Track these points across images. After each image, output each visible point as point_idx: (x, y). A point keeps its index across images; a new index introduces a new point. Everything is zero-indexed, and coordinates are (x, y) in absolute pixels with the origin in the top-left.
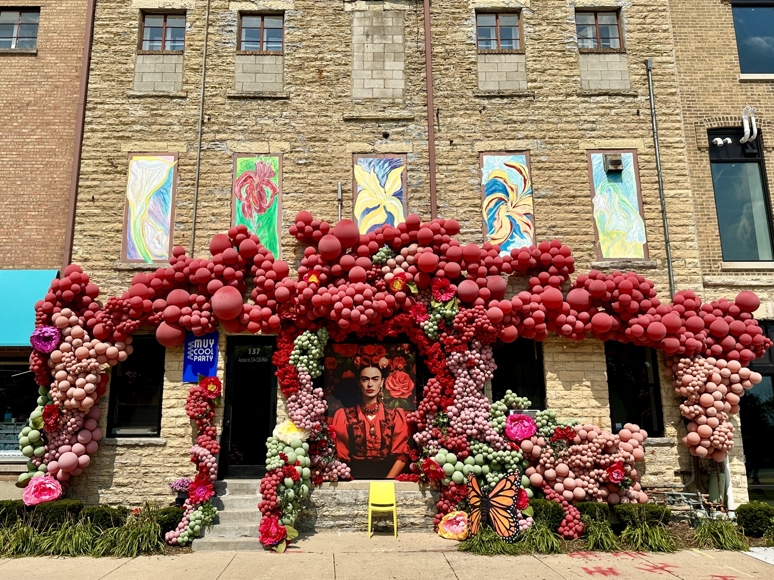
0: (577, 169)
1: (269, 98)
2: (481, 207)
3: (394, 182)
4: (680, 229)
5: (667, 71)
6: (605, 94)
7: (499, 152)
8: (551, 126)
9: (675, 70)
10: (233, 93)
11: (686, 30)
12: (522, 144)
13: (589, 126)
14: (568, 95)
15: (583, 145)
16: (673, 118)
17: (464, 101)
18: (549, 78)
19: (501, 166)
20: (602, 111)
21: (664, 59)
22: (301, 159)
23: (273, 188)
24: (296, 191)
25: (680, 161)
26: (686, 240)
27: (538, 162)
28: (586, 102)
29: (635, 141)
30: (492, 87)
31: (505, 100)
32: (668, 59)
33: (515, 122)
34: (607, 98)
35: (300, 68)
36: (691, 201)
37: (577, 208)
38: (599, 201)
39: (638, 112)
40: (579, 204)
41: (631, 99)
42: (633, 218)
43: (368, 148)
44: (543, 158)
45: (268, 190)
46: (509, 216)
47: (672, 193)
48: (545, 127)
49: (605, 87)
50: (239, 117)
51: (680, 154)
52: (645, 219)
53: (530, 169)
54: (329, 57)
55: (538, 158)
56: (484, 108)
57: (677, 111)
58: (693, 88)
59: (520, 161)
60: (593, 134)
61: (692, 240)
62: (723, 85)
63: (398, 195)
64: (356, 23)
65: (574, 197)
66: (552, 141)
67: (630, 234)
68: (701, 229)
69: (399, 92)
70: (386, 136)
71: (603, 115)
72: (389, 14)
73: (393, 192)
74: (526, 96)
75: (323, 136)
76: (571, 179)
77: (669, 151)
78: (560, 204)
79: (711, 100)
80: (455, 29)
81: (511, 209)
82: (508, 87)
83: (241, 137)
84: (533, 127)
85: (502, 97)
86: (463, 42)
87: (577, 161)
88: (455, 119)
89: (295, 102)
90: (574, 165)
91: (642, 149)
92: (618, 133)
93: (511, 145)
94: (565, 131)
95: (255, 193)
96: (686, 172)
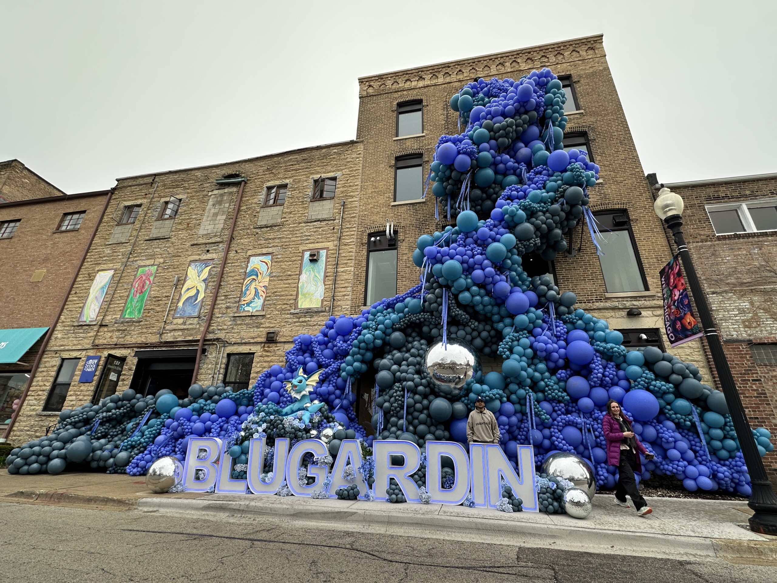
0: (295, 261)
1: (162, 239)
2: (243, 284)
3: (205, 274)
4: (343, 289)
5: (353, 205)
6: (318, 221)
7: (259, 255)
8: (287, 240)
9: (358, 205)
10: (147, 238)
11: (368, 184)
12: (270, 250)
13: (306, 238)
14: (300, 223)
15: (301, 248)
16: (351, 229)
17: (249, 231)
18: (292, 216)
19: (258, 262)
20: (315, 230)
21: (353, 200)
22: (166, 266)
23: (150, 282)
24: (159, 282)
25: (351, 252)
26: (344, 296)
27: (277, 258)
28: (308, 226)
29: (328, 244)
30: (264, 223)
31: (269, 229)
32: (355, 199)
33: (270, 239)
34: (319, 223)
35: (180, 223)
36: (352, 273)
37: (290, 281)
38: (304, 277)
39: (334, 228)
40: (292, 279)
41: (332, 222)
42: (319, 284)
43: (197, 257)
44: (279, 257)
45: (148, 282)
46: (255, 288)
47: (342, 270)
48: (284, 240)
49: (319, 217)
50: (147, 249)
51: (351, 248)
52: (325, 285)
53: (272, 263)
54: (194, 217)
55: (276, 257)
56: (257, 233)
57: (355, 225)
58: (366, 213)
59: (267, 259)
60: (307, 242)
61: (348, 295)
62: (382, 209)
63: (204, 281)
64: (211, 200)
65: (290, 275)
66: (286, 247)
67: (316, 294)
68: (354, 289)
69: (220, 230)
70: (208, 251)
71: (315, 232)
72: (226, 194)
73: (202, 279)
74: (279, 226)
75: (179, 254)
76: (291, 266)
77: (346, 247)
78: (282, 280)
79: (374, 218)
80: (254, 197)
81: (257, 284)
82: (270, 223)
83: (144, 258)
84: (278, 241)
85: (267, 227)
86: (256, 203)
87: (296, 256)
88: (242, 240)
89: (173, 240)
90: (293, 259)
91: (331, 247)
92: (321, 240)
93: (264, 251)
94: (294, 241)
95: (141, 285)
96: (353, 258)
